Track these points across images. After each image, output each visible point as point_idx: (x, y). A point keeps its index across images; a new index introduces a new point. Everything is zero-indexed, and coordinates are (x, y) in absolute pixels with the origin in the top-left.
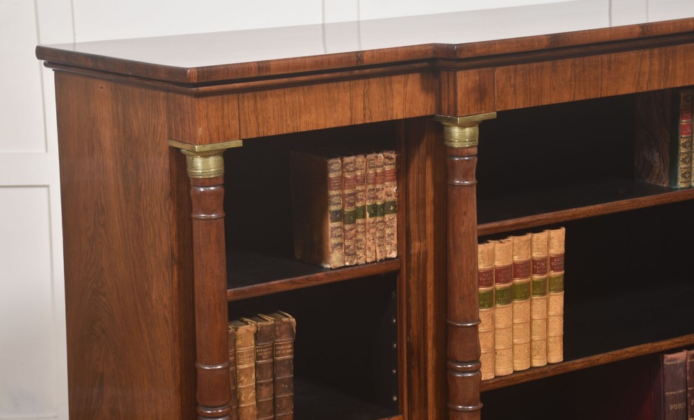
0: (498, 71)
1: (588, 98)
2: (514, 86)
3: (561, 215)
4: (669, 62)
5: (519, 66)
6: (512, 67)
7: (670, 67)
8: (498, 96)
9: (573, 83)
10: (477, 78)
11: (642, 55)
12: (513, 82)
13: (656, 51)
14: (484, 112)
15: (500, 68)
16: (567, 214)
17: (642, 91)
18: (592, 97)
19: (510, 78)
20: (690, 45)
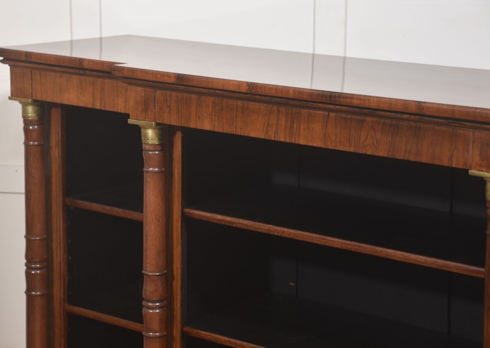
0: (158, 93)
1: (225, 132)
2: (169, 107)
3: (258, 227)
4: (294, 122)
5: (174, 93)
6: (168, 93)
7: (295, 126)
8: (158, 112)
9: (213, 117)
10: (143, 94)
11: (271, 109)
12: (168, 104)
13: (283, 109)
14: (147, 120)
15: (160, 91)
16: (263, 227)
17: (270, 139)
18: (228, 132)
19: (167, 100)
20: (314, 111)
